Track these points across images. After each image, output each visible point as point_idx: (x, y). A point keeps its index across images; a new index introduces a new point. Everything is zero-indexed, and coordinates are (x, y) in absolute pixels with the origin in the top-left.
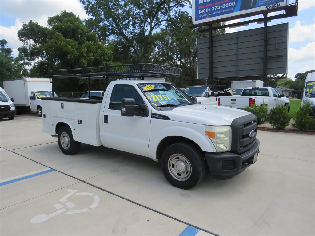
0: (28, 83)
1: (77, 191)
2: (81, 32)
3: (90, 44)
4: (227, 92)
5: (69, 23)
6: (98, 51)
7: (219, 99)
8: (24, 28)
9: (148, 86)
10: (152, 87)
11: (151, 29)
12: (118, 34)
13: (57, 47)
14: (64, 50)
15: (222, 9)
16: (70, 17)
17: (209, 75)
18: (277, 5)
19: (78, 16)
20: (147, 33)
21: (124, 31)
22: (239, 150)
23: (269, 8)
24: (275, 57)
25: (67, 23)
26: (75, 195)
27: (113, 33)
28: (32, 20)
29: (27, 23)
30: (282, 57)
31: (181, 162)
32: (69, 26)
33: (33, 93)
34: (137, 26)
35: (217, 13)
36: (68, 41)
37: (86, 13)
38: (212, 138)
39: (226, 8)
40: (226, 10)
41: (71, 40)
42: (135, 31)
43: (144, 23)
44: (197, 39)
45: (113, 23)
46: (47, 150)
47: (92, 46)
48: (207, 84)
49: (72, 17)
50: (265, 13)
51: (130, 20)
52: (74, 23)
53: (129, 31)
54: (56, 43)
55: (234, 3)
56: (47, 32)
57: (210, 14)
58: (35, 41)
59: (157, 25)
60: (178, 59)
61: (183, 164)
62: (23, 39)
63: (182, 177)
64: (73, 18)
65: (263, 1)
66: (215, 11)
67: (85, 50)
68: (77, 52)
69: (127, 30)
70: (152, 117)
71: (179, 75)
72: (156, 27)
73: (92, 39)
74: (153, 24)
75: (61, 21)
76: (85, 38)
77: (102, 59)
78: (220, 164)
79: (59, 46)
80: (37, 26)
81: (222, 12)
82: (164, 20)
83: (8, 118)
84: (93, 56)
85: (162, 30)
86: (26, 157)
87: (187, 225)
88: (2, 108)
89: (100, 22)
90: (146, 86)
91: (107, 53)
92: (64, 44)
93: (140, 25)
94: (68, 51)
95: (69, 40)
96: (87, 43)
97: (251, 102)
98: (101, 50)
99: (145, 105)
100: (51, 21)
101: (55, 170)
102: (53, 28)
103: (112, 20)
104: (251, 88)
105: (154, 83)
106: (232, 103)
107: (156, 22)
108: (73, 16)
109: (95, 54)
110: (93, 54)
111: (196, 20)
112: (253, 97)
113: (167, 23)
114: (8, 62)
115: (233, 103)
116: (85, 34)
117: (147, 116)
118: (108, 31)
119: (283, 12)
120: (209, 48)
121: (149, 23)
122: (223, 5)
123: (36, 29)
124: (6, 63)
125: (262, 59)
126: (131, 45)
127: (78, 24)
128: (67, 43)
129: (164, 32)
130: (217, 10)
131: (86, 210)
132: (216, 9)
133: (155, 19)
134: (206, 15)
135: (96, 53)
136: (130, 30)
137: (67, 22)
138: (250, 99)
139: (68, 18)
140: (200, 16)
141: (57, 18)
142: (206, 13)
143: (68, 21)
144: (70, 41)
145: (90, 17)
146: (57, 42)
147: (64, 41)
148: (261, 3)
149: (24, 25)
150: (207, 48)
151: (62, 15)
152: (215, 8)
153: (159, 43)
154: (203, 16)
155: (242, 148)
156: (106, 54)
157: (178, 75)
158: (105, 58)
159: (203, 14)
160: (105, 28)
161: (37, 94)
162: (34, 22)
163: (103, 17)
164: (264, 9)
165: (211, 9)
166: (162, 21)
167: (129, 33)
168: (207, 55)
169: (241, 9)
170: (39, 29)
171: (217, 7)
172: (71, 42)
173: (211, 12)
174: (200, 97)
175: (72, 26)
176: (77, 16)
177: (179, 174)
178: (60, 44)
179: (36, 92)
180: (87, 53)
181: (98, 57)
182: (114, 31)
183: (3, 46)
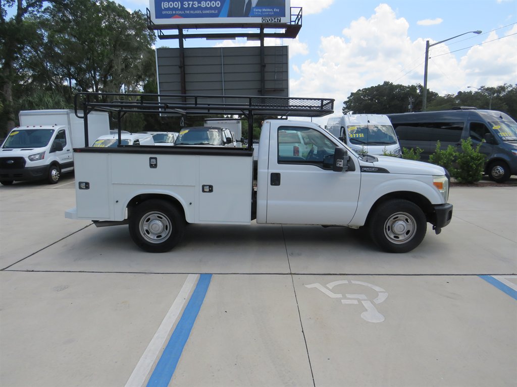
15: (199, 8)
18: (278, 19)
23: (268, 21)
24: (274, 91)
30: (283, 90)
35: (192, 12)
39: (206, 8)
40: (208, 12)
50: (262, 26)
55: (218, 4)
57: (180, 12)
65: (259, 10)
66: (188, 9)
70: (361, 171)
81: (201, 13)
111: (157, 17)
119: (283, 31)
120: (180, 67)
122: (202, 3)
125: (259, 91)
130: (193, 8)
132: (190, 6)
134: (174, 12)
140: (164, 13)
142: (174, 9)
148: (257, 12)
150: (178, 67)
152: (189, 4)
154: (170, 12)
159: (169, 9)
164: (261, 22)
165: (182, 5)
168: (178, 78)
169: (230, 15)
171: (193, 4)
173: (183, 9)
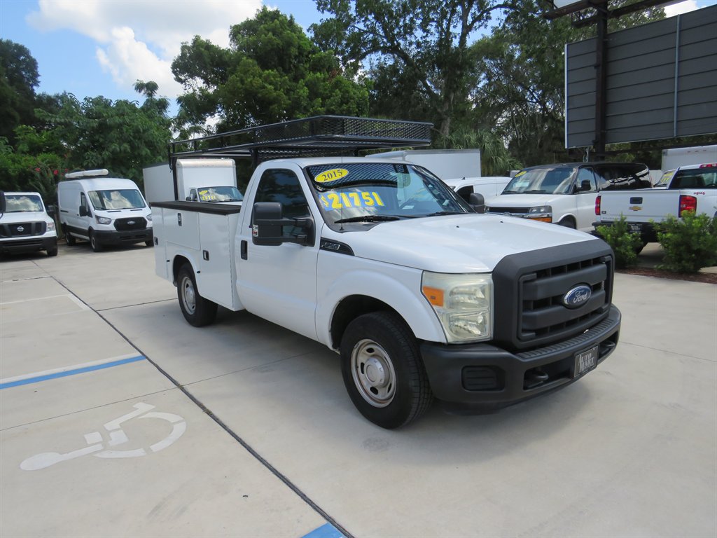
0: (183, 169)
1: (153, 407)
2: (297, 54)
3: (317, 78)
4: (641, 178)
5: (270, 34)
6: (334, 94)
7: (599, 199)
8: (183, 55)
9: (331, 171)
10: (341, 174)
11: (465, 31)
12: (385, 50)
13: (245, 90)
14: (260, 95)
16: (273, 22)
17: (596, 137)
19: (291, 17)
20: (456, 43)
21: (401, 42)
22: (519, 339)
25: (266, 36)
26: (143, 417)
27: (375, 48)
28: (198, 35)
29: (190, 44)
31: (376, 360)
32: (270, 41)
33: (193, 191)
34: (432, 27)
36: (269, 75)
37: (318, 9)
38: (437, 304)
41: (275, 72)
42: (428, 39)
43: (450, 18)
44: (566, 46)
45: (377, 24)
46: (165, 312)
47: (322, 83)
48: (587, 159)
49: (276, 20)
51: (418, 14)
52: (281, 33)
53: (413, 40)
54: (242, 81)
56: (227, 59)
58: (207, 81)
59: (480, 21)
60: (534, 100)
61: (379, 365)
62: (183, 78)
63: (381, 398)
64: (278, 22)
67: (304, 92)
68: (287, 97)
69: (409, 38)
70: (321, 248)
71: (429, 141)
72: (477, 24)
73: (323, 66)
74: (470, 19)
75: (255, 31)
76: (307, 66)
77: (344, 110)
78: (455, 375)
79: (248, 87)
80: (208, 46)
82: (499, 6)
83: (144, 244)
84: (323, 105)
85: (495, 30)
86: (115, 326)
87: (324, 522)
88: (131, 222)
89: (346, 26)
90: (326, 173)
91: (355, 96)
92: (258, 81)
93: (439, 24)
94: (267, 96)
95: (269, 73)
96: (310, 76)
97: (684, 206)
98: (343, 90)
99: (311, 218)
100: (236, 32)
101: (147, 358)
102: (240, 49)
103: (374, 18)
104: (697, 166)
105: (349, 164)
106: (631, 208)
107: (478, 14)
108: (280, 18)
109: (327, 100)
110: (324, 99)
112: (690, 192)
113: (505, 12)
114: (148, 129)
115: (636, 209)
116: (307, 56)
117: (312, 243)
118: (364, 45)
120: (596, 66)
121: (461, 18)
123: (206, 53)
124: (145, 131)
126: (416, 74)
127: (290, 35)
128: (266, 79)
129: (499, 35)
131: (140, 452)
133: (474, 5)
135: (329, 98)
136: (416, 37)
137: (266, 32)
138: (681, 196)
139: (271, 24)
141: (249, 27)
143: (268, 31)
144: (272, 75)
145: (328, 16)
146: (244, 78)
147: (260, 76)
149: (184, 48)
151: (257, 18)
153: (488, 63)
155: (534, 334)
156: (354, 99)
157: (424, 140)
158: (349, 107)
160: (357, 39)
161: (200, 193)
162: (203, 38)
163: (352, 12)
166: (491, 9)
167: (414, 46)
168: (592, 86)
170: (211, 53)
172: (274, 76)
174: (551, 193)
175: (277, 41)
176: (289, 19)
177: (374, 390)
178: (251, 82)
179: (199, 189)
180: (311, 100)
181: (333, 107)
182: (378, 43)
183: (150, 95)
